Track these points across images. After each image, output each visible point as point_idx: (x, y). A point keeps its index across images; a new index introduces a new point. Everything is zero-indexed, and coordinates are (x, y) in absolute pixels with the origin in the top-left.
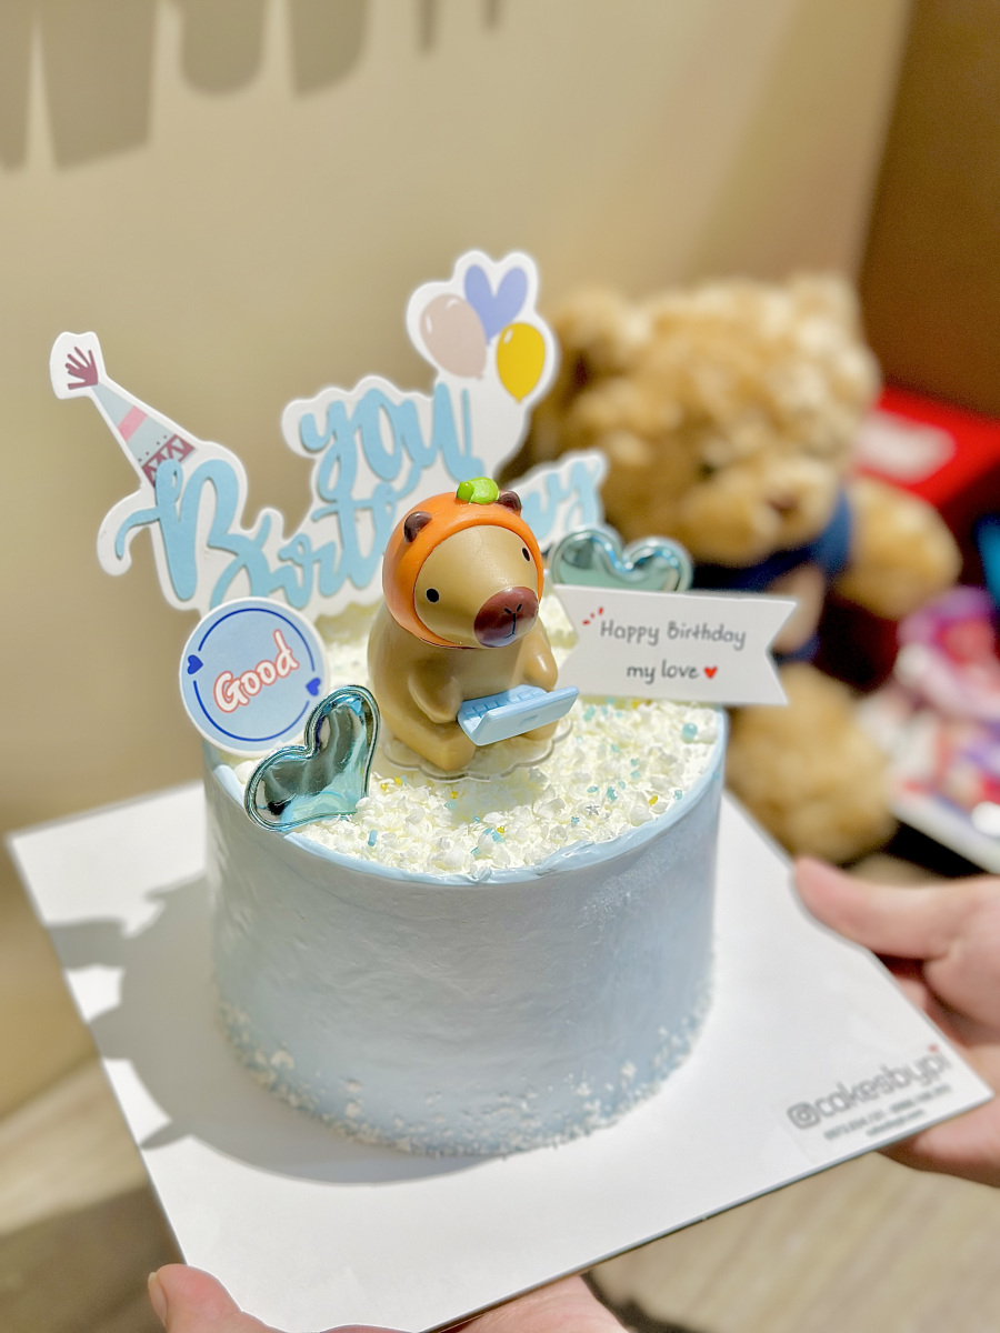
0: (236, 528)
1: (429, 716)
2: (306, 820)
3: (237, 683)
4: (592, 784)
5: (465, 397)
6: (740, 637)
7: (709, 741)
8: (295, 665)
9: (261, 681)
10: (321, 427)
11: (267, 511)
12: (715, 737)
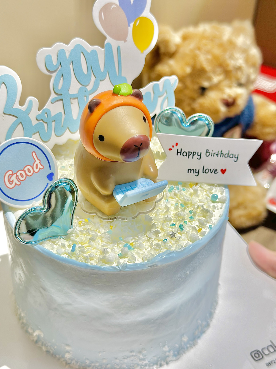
0: (17, 106)
1: (100, 192)
2: (45, 239)
3: (15, 175)
4: (173, 222)
5: (118, 49)
6: (236, 156)
7: (223, 202)
8: (42, 167)
9: (26, 175)
10: (55, 61)
11: (30, 98)
12: (225, 200)
